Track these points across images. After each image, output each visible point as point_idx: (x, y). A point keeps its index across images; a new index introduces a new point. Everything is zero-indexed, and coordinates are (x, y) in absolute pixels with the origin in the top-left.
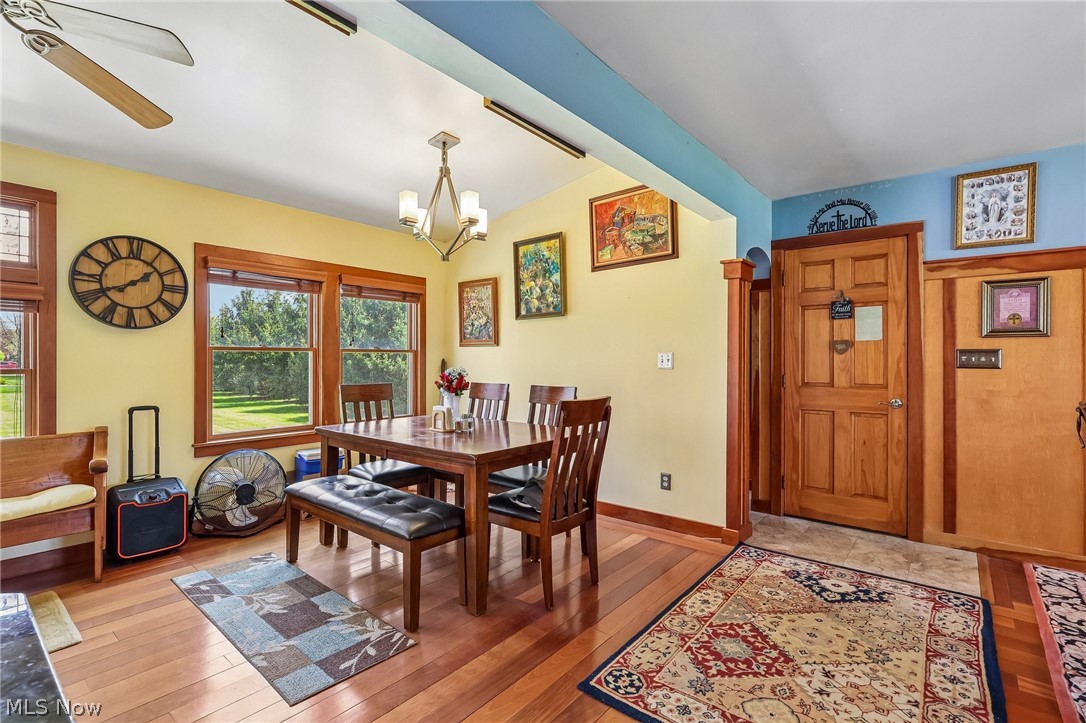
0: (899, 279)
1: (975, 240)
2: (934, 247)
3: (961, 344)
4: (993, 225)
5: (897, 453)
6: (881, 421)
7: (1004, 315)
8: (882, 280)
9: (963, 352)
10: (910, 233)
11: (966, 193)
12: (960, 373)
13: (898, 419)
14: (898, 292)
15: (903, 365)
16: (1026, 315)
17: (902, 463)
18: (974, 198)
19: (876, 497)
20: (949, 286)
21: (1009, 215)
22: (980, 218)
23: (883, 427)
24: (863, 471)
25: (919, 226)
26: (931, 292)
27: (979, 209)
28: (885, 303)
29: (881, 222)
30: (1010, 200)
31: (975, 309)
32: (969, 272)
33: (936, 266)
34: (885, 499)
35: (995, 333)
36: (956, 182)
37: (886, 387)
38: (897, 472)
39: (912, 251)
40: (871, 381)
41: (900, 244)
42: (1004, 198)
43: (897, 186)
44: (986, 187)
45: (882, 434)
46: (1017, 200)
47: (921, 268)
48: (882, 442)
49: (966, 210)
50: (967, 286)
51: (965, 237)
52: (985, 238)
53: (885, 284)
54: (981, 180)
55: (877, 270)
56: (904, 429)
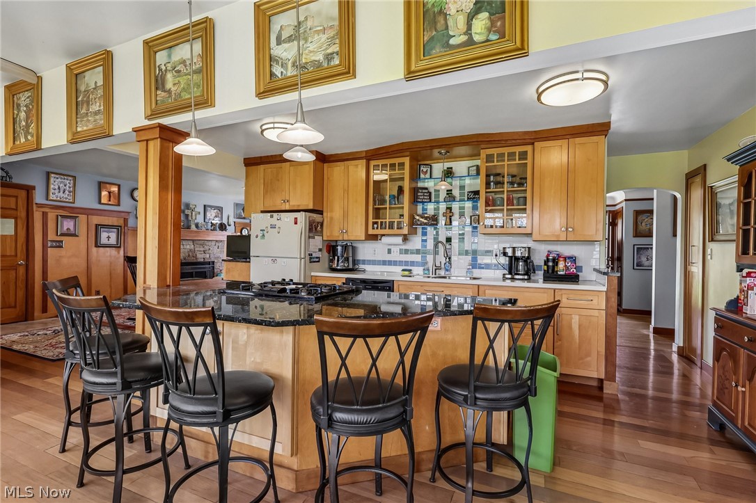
0: (24, 207)
1: (55, 198)
2: (39, 197)
3: (50, 237)
4: (61, 194)
5: (21, 285)
6: (14, 272)
7: (65, 228)
8: (14, 207)
9: (51, 241)
10: (29, 190)
11: (52, 180)
12: (49, 249)
13: (22, 271)
14: (23, 214)
15: (24, 247)
16: (72, 228)
17: (24, 289)
18: (55, 182)
19: (10, 307)
20: (45, 215)
21: (66, 192)
22: (57, 191)
23: (14, 274)
24: (3, 297)
25: (34, 188)
26: (37, 216)
27: (57, 187)
28: (16, 218)
29: (14, 181)
30: (67, 187)
31: (55, 225)
32: (53, 211)
33: (40, 206)
34: (15, 307)
35: (62, 235)
36: (49, 174)
37: (16, 256)
38: (21, 294)
39: (29, 199)
40: (8, 254)
41: (23, 194)
42: (65, 186)
43: (22, 166)
44: (59, 180)
45: (14, 278)
46: (70, 187)
47: (34, 206)
48: (14, 281)
49: (52, 186)
50: (52, 215)
51: (52, 197)
52: (59, 199)
53: (16, 210)
54: (57, 176)
55: (12, 203)
56: (25, 276)
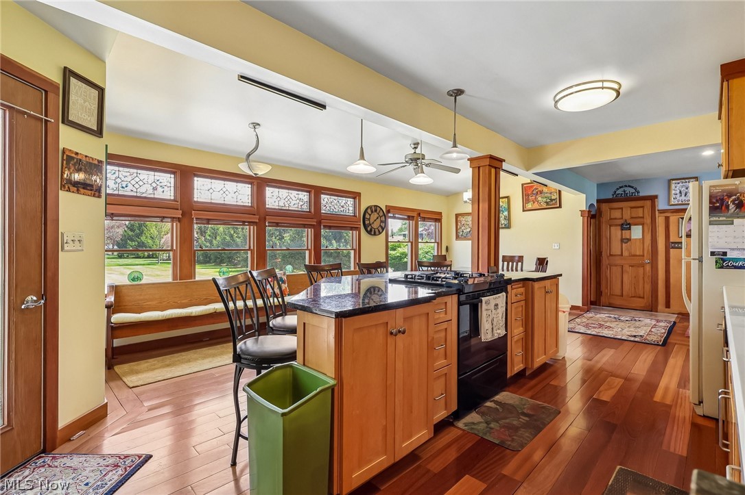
0: (649, 215)
1: (676, 203)
2: (661, 204)
3: (672, 240)
4: (683, 197)
5: (648, 280)
6: (642, 269)
8: (642, 216)
9: (672, 243)
10: (653, 199)
11: (673, 186)
12: (671, 250)
13: (648, 268)
14: (648, 221)
15: (650, 248)
17: (650, 284)
18: (676, 187)
19: (640, 297)
20: (667, 219)
21: (689, 194)
22: (678, 195)
23: (642, 271)
24: (635, 288)
25: (656, 197)
26: (660, 221)
27: (678, 192)
28: (643, 224)
29: (641, 194)
31: (677, 227)
32: (675, 214)
33: (662, 212)
34: (643, 298)
36: (670, 181)
37: (643, 256)
38: (648, 287)
39: (653, 206)
40: (638, 254)
41: (648, 203)
42: (687, 188)
43: (647, 180)
44: (681, 184)
45: (642, 273)
47: (657, 212)
48: (642, 276)
49: (673, 192)
50: (674, 219)
51: (673, 201)
52: (680, 202)
53: (643, 217)
54: (678, 181)
55: (640, 212)
56: (650, 271)
